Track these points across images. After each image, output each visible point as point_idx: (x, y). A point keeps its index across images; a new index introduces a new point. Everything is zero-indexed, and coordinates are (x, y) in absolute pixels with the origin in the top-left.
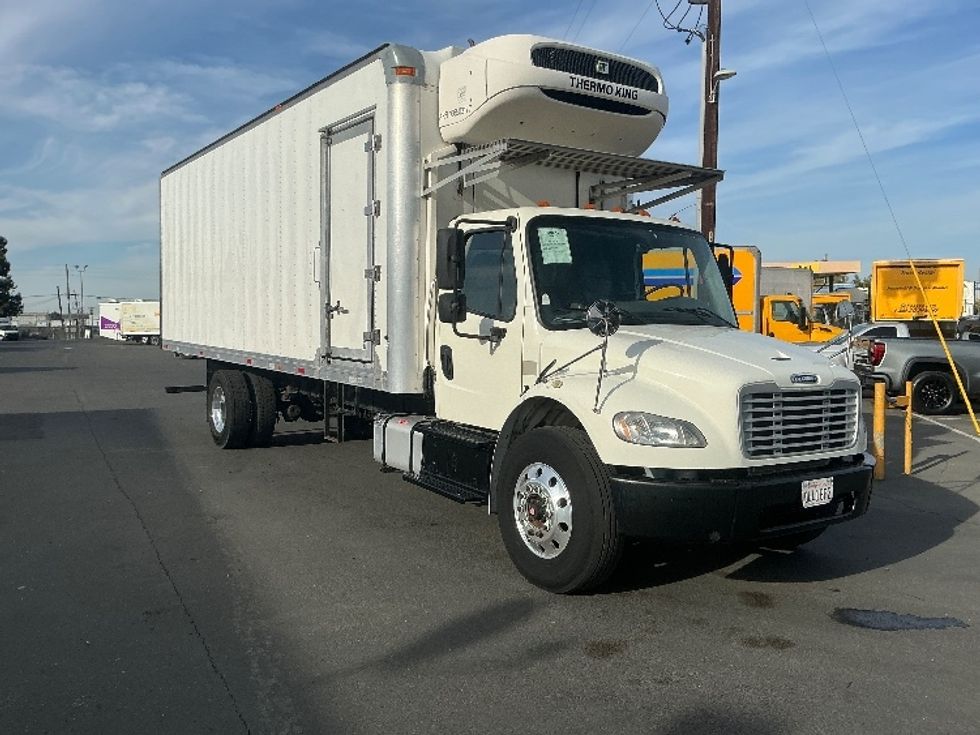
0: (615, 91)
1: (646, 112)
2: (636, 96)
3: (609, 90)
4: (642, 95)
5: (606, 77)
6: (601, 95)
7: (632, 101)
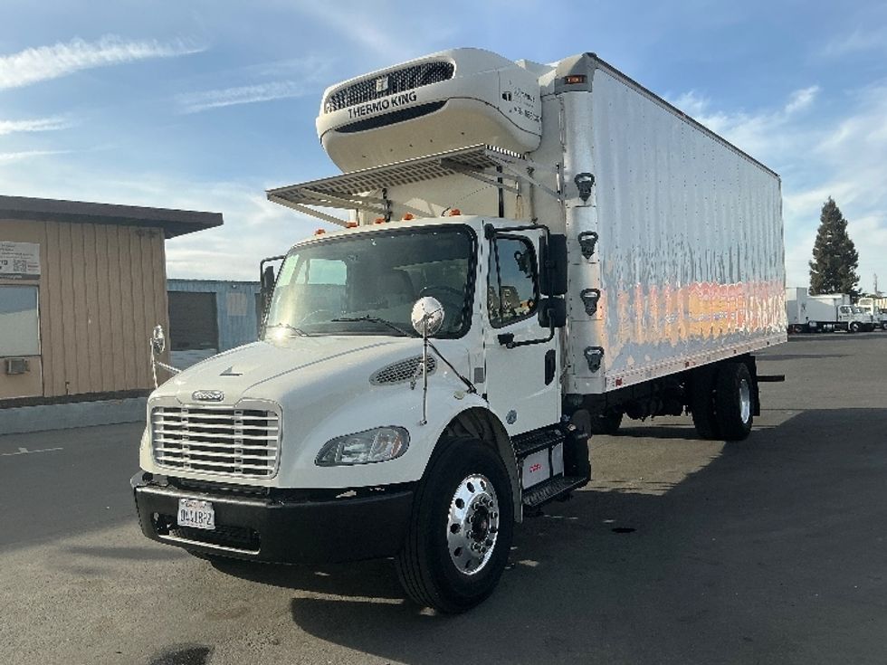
0: (391, 103)
1: (442, 104)
2: (415, 97)
3: (385, 105)
4: (424, 93)
5: (388, 92)
6: (381, 112)
7: (411, 104)
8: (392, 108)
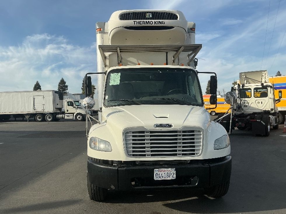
0: (154, 23)
1: (173, 27)
2: (164, 23)
3: (151, 23)
4: (167, 22)
5: (151, 18)
6: (148, 25)
7: (162, 25)
8: (153, 25)
